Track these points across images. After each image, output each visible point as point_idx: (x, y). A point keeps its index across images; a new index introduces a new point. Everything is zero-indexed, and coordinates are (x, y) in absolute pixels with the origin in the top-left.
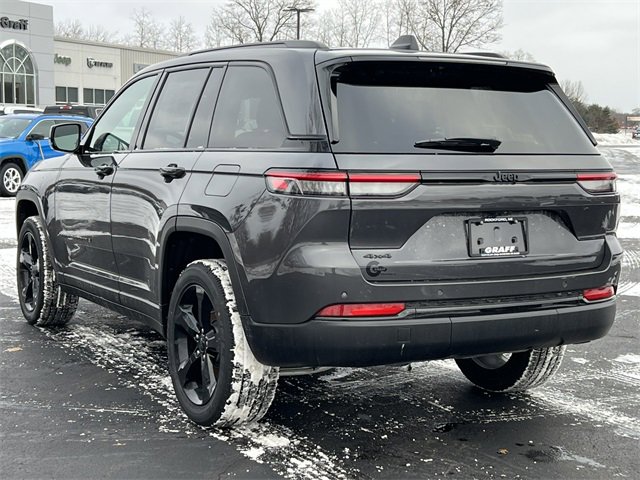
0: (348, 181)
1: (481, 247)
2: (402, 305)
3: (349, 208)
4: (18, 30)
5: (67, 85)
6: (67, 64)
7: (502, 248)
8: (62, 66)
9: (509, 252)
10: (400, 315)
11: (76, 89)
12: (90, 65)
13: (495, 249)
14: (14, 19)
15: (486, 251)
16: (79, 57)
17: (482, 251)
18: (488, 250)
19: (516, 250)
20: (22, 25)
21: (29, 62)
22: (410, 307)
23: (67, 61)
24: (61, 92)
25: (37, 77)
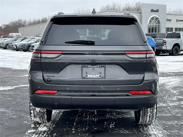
0: (41, 53)
1: (87, 75)
2: (56, 92)
3: (40, 61)
4: (156, 12)
5: (170, 27)
6: (170, 21)
7: (94, 75)
8: (169, 22)
9: (97, 77)
10: (56, 95)
11: (173, 28)
12: (177, 21)
13: (91, 76)
14: (155, 9)
15: (88, 76)
16: (174, 19)
17: (87, 76)
18: (89, 76)
19: (100, 76)
20: (157, 11)
21: (159, 21)
22: (59, 92)
23: (170, 20)
24: (168, 29)
25: (161, 25)
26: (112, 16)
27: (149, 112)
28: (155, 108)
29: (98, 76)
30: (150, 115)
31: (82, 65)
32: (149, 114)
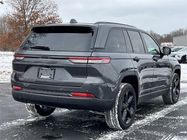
13: (44, 77)
26: (71, 26)
27: (111, 116)
28: (117, 113)
29: (49, 77)
30: (113, 119)
31: (38, 67)
32: (111, 118)
